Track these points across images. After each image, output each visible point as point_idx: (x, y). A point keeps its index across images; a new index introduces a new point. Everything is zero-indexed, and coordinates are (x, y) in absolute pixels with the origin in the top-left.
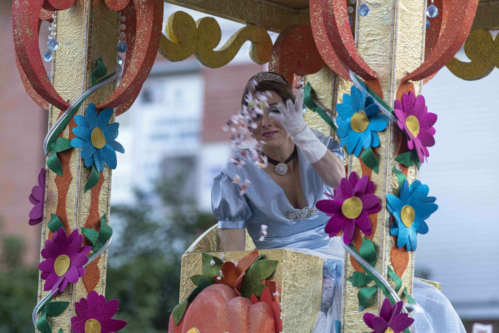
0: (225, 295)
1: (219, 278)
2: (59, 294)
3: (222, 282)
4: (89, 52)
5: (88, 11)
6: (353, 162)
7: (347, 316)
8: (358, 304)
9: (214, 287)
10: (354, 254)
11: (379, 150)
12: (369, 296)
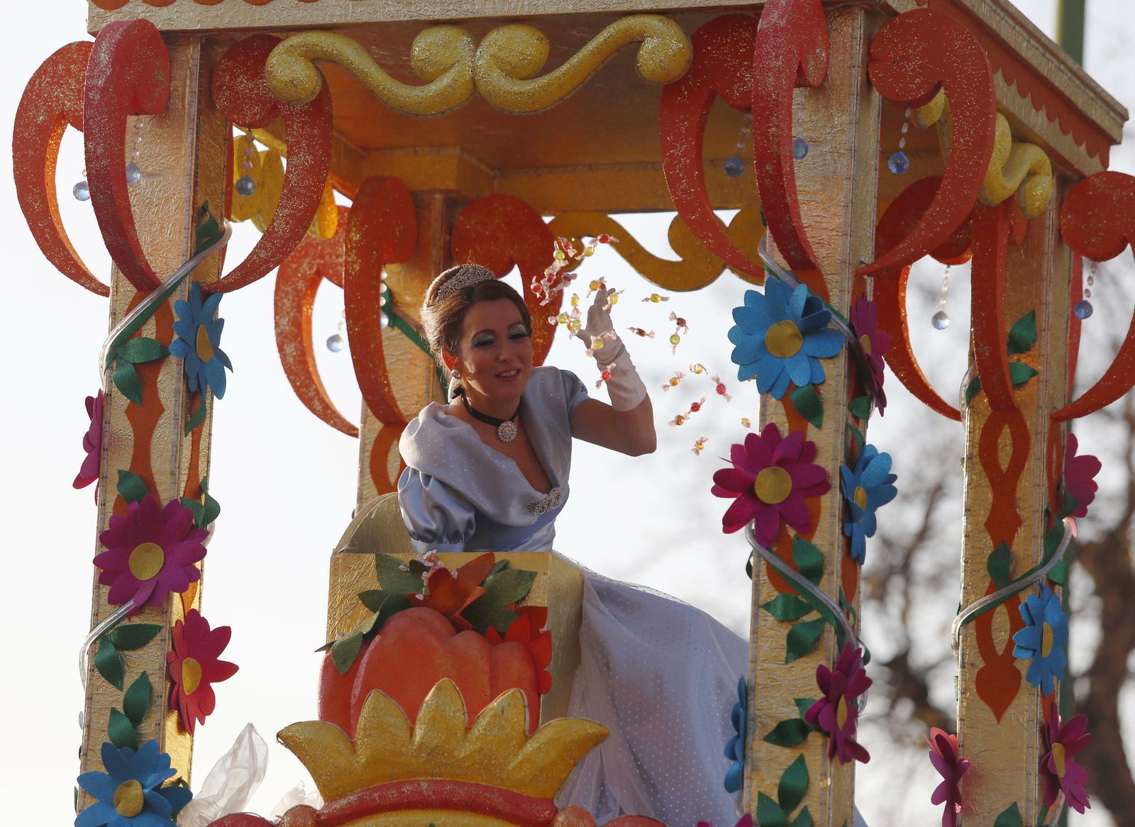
1: (420, 597)
2: (137, 611)
3: (425, 604)
5: (194, 119)
6: (768, 408)
7: (761, 670)
8: (785, 650)
9: (415, 612)
10: (778, 564)
11: (824, 390)
12: (809, 636)
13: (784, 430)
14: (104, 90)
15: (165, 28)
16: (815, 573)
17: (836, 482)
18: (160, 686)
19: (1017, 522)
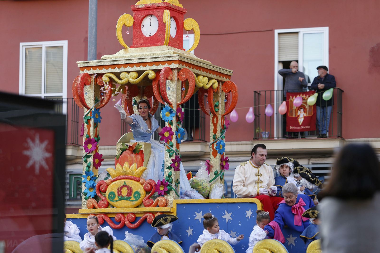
0: (130, 153)
1: (127, 149)
2: (89, 153)
3: (128, 150)
4: (94, 96)
8: (169, 156)
9: (127, 151)
10: (168, 145)
11: (173, 121)
12: (171, 155)
13: (168, 127)
14: (80, 83)
15: (89, 73)
16: (172, 146)
17: (175, 133)
18: (92, 163)
19: (217, 131)
